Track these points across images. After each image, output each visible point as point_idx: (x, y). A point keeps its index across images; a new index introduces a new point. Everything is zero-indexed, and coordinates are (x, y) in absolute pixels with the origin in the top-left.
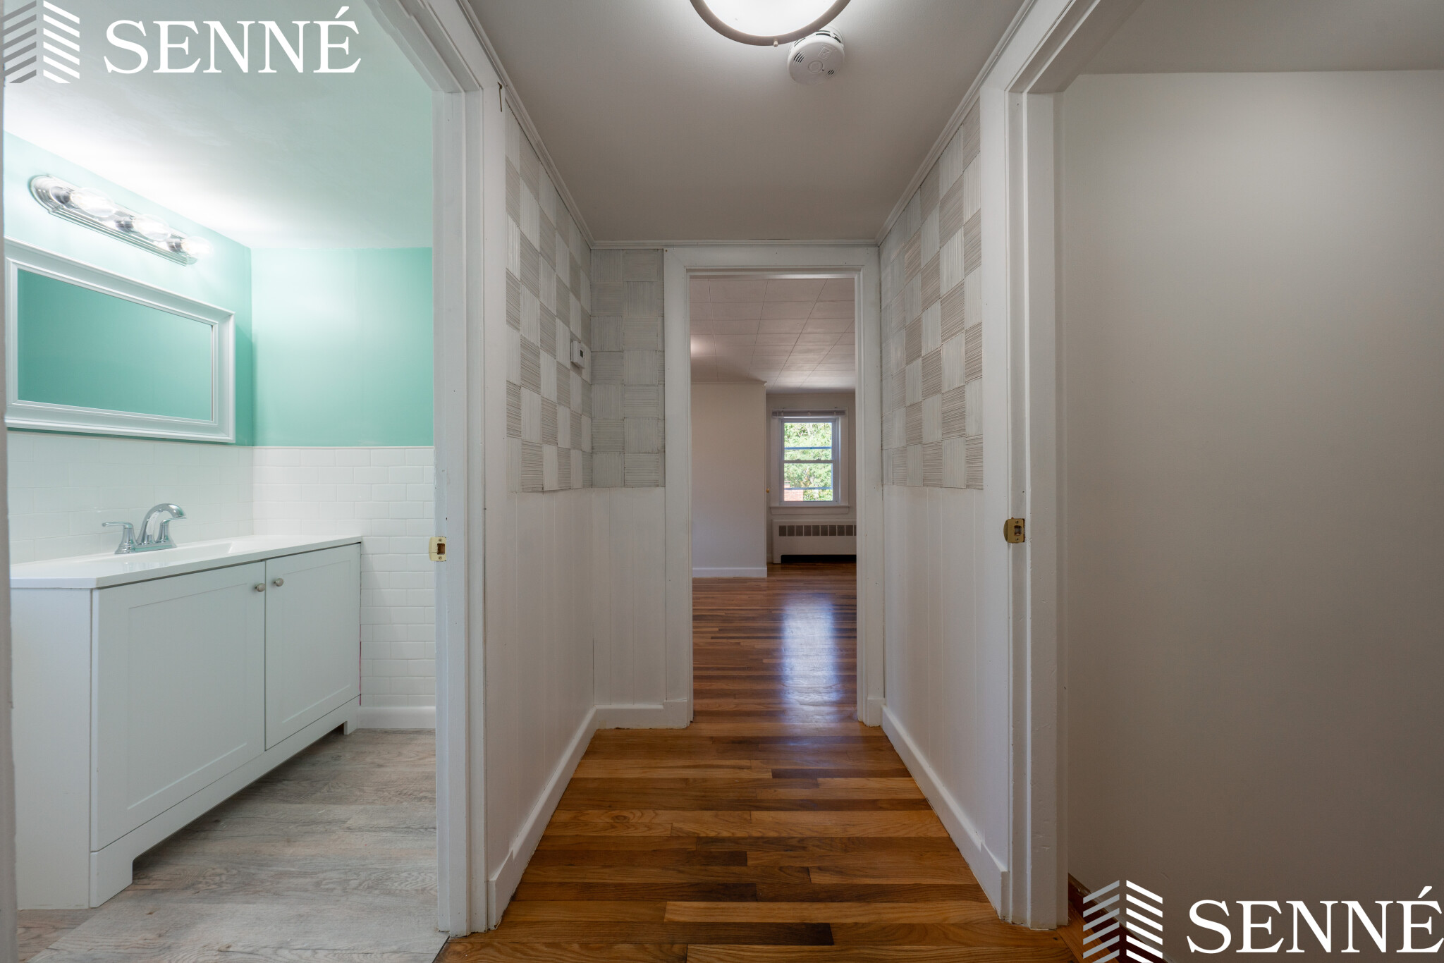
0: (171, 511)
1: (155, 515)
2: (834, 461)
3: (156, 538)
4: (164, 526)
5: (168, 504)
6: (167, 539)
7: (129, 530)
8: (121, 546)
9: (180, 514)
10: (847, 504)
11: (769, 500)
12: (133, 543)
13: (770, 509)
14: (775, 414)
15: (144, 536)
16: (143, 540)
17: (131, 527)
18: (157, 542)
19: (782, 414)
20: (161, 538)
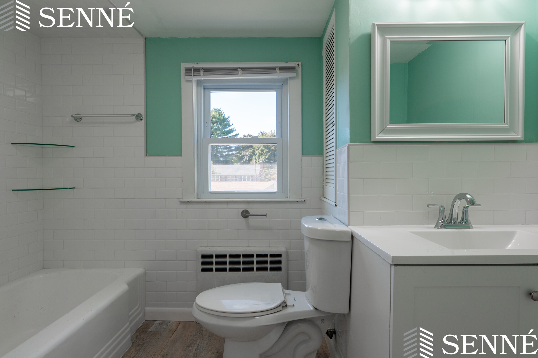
0: (466, 199)
1: (458, 202)
3: (459, 220)
4: (465, 211)
5: (466, 194)
6: (467, 221)
7: (442, 211)
8: (438, 223)
9: (472, 202)
12: (444, 221)
15: (451, 218)
16: (451, 220)
17: (443, 209)
18: (460, 223)
20: (463, 220)
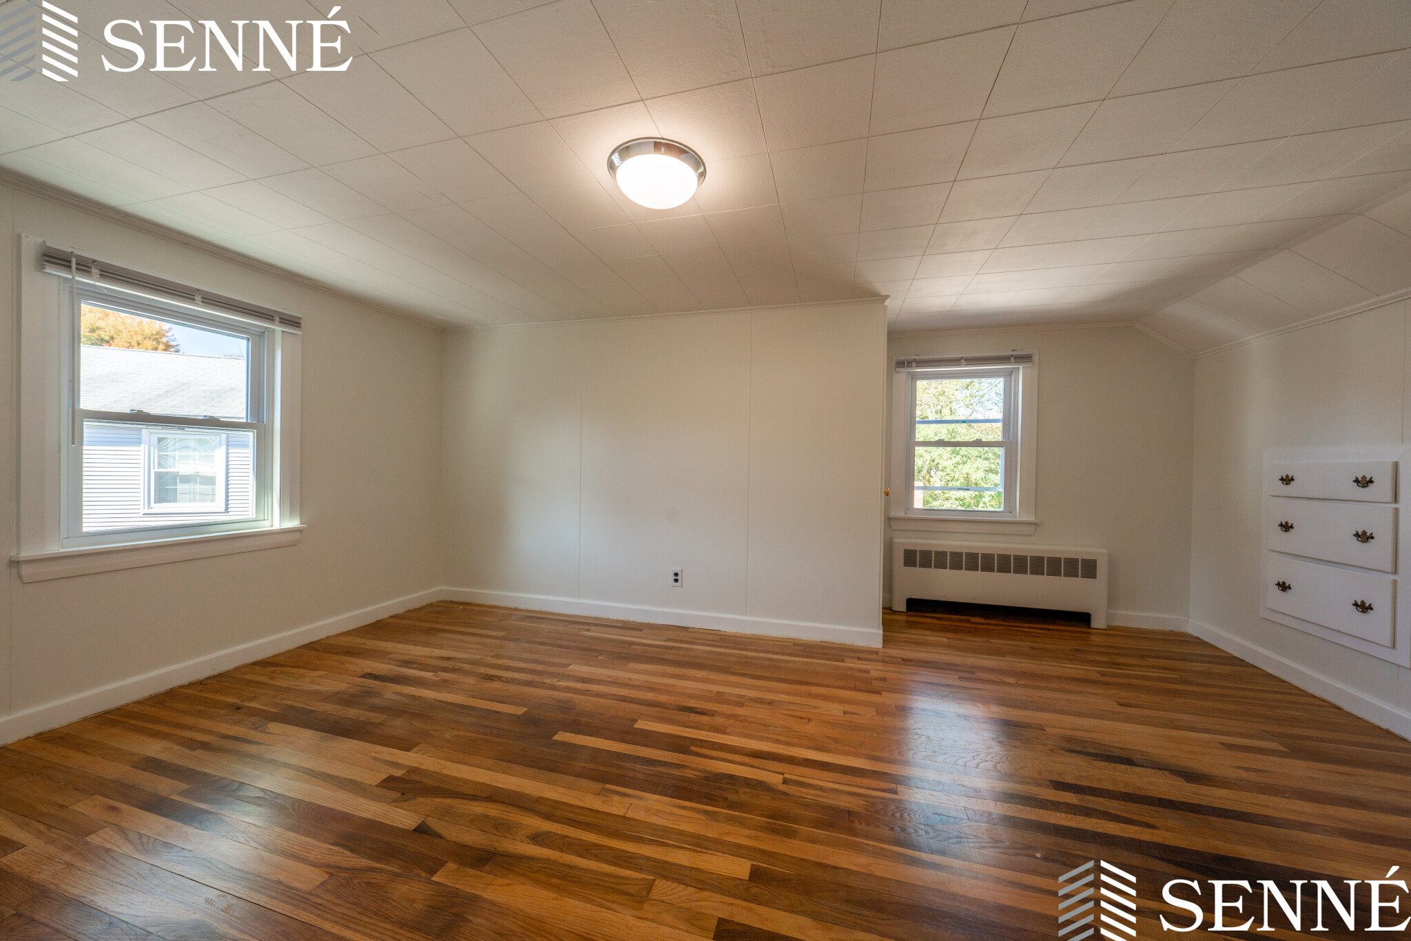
2: (1007, 444)
10: (1032, 519)
11: (887, 507)
13: (889, 520)
14: (900, 364)
19: (914, 364)
